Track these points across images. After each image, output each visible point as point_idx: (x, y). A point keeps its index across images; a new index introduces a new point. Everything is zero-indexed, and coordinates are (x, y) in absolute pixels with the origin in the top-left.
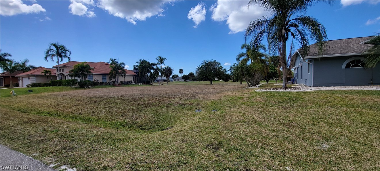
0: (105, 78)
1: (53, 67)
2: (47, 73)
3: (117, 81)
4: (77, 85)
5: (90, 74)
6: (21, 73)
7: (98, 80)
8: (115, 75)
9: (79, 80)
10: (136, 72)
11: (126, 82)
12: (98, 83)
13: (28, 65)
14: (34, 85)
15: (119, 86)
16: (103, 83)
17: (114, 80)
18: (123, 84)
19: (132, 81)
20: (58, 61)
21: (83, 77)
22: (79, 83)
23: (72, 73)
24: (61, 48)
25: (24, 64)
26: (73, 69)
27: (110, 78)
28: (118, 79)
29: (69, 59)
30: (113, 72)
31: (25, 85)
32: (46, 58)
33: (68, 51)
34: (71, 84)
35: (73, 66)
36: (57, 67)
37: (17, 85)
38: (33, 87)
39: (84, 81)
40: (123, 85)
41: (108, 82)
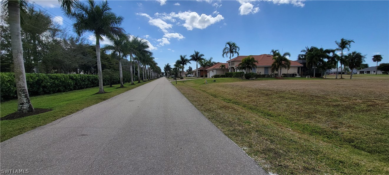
0: (267, 70)
1: (227, 62)
2: (223, 67)
3: (279, 73)
4: (244, 77)
5: (254, 66)
6: (208, 68)
7: (260, 73)
8: (278, 66)
9: (245, 73)
10: (302, 62)
11: (289, 74)
12: (261, 75)
13: (212, 61)
14: (216, 76)
15: (282, 79)
16: (265, 75)
17: (277, 73)
18: (286, 76)
19: (297, 74)
20: (231, 56)
21: (248, 69)
22: (245, 75)
23: (241, 66)
24: (232, 46)
25: (210, 61)
26: (241, 62)
27: (273, 71)
28: (281, 71)
29: (238, 54)
30: (276, 64)
31: (211, 77)
32: (223, 55)
33: (237, 47)
34: (239, 76)
35: (241, 60)
36: (229, 62)
37: (206, 76)
38: (215, 78)
39: (250, 73)
40: (286, 78)
41: (270, 75)
